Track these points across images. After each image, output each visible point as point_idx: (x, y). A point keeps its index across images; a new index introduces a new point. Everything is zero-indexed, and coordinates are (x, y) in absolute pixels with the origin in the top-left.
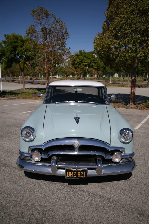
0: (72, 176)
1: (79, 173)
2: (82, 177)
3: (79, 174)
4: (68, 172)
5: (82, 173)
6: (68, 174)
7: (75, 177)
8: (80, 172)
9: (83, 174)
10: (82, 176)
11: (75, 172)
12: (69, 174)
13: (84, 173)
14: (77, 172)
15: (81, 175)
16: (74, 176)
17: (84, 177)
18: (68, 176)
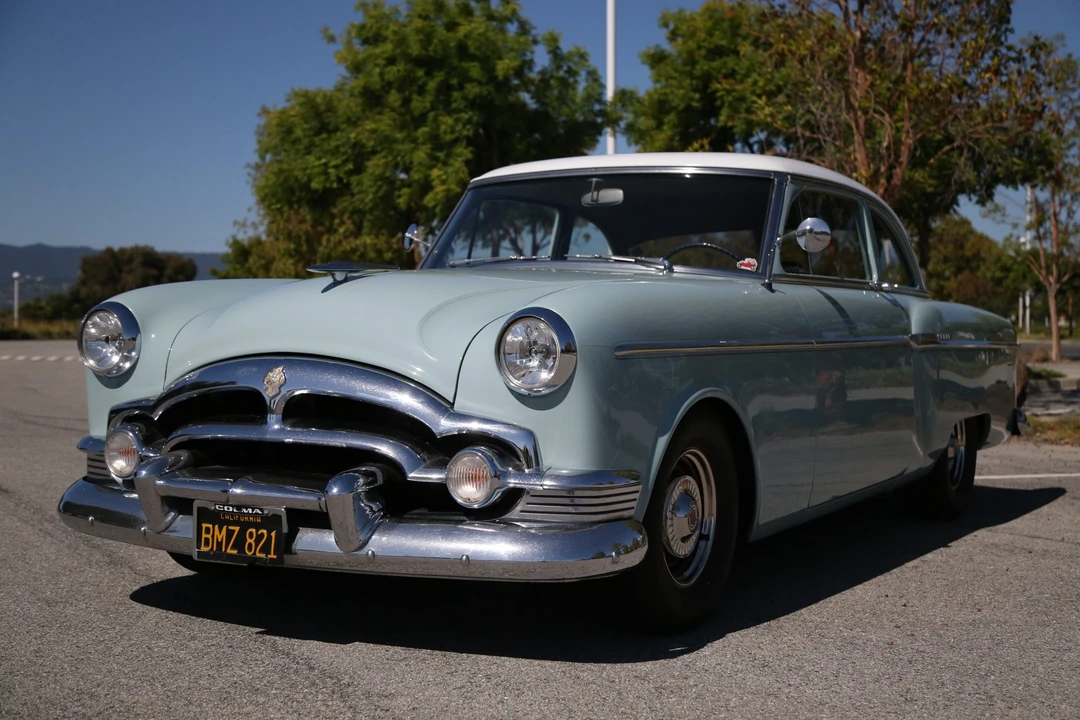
0: (219, 544)
1: (251, 534)
2: (263, 556)
3: (249, 541)
4: (204, 525)
5: (262, 534)
6: (204, 535)
7: (235, 552)
8: (258, 527)
9: (269, 537)
10: (260, 551)
11: (237, 529)
12: (209, 536)
13: (273, 534)
14: (245, 526)
15: (257, 542)
16: (229, 551)
17: (272, 556)
18: (204, 549)
